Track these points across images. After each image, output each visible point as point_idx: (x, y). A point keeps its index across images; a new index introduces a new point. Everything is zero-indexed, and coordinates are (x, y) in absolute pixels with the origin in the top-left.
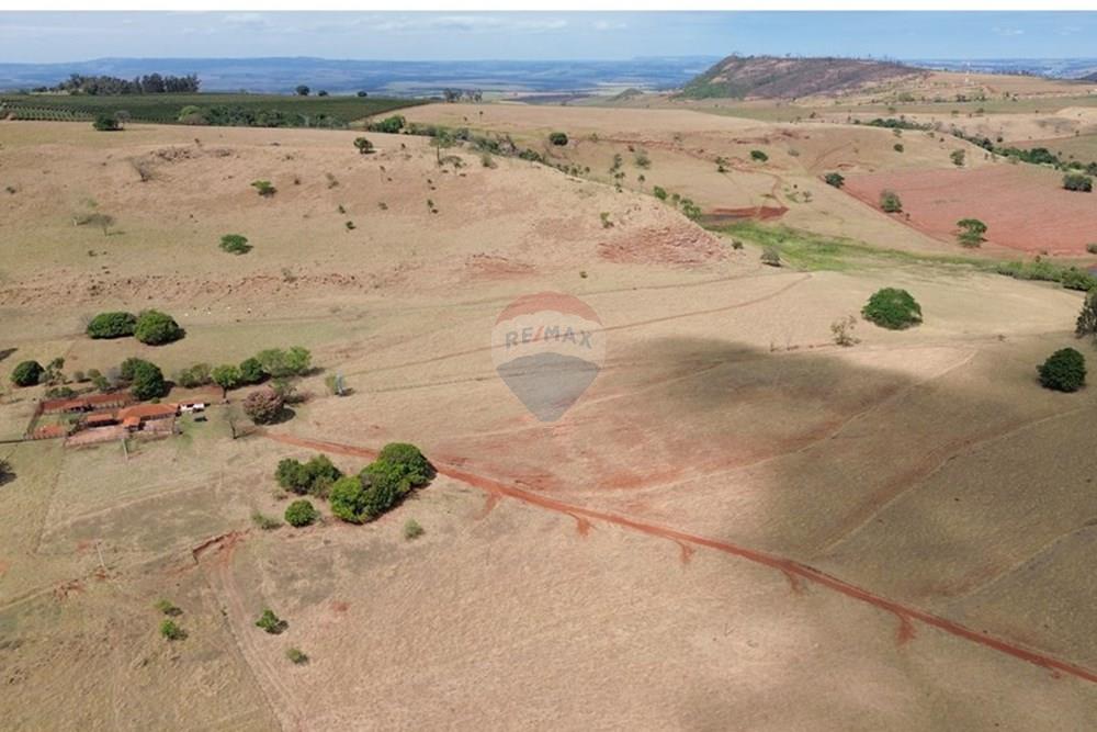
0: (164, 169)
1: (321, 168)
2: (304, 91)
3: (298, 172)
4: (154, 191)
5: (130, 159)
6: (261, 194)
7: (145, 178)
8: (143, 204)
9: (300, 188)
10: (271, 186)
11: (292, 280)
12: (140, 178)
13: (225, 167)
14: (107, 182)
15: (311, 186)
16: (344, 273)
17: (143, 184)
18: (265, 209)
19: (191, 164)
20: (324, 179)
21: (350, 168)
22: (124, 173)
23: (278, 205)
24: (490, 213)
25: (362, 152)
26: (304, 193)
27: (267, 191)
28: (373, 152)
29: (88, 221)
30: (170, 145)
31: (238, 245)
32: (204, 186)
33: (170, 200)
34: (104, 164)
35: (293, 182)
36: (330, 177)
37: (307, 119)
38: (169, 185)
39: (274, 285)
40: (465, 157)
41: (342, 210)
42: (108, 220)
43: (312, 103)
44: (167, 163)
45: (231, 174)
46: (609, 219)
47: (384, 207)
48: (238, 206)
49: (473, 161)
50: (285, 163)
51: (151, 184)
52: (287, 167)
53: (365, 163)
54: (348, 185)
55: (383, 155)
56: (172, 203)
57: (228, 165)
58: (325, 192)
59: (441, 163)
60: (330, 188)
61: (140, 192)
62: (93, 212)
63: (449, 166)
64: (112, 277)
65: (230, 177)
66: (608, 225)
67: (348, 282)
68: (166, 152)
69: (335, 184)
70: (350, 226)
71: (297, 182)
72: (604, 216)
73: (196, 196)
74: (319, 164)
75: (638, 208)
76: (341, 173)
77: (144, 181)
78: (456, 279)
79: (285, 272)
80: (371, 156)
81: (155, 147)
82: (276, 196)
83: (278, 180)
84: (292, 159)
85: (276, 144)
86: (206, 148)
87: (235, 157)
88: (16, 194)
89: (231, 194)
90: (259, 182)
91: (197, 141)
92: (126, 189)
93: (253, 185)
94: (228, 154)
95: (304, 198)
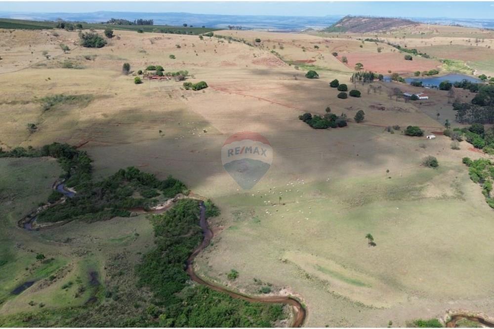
0: (156, 41)
1: (191, 43)
2: (186, 25)
3: (186, 43)
4: (154, 46)
5: (149, 39)
6: (177, 47)
7: (152, 43)
8: (152, 48)
9: (186, 47)
11: (184, 64)
14: (144, 44)
15: (188, 46)
16: (195, 63)
18: (178, 50)
19: (162, 40)
20: (192, 45)
21: (197, 42)
23: (181, 50)
24: (228, 53)
25: (201, 39)
27: (179, 47)
28: (203, 39)
29: (141, 52)
30: (157, 36)
31: (173, 57)
32: (165, 45)
34: (143, 40)
36: (193, 44)
37: (187, 33)
39: (180, 65)
40: (225, 41)
41: (195, 52)
42: (145, 52)
43: (188, 28)
46: (255, 55)
47: (205, 51)
48: (172, 50)
49: (226, 42)
52: (183, 42)
53: (202, 41)
54: (197, 46)
55: (205, 40)
56: (158, 49)
57: (170, 41)
58: (191, 47)
59: (219, 42)
61: (151, 46)
62: (142, 50)
63: (221, 43)
64: (149, 62)
65: (171, 43)
66: (255, 57)
67: (195, 65)
69: (194, 46)
70: (197, 55)
71: (185, 45)
72: (254, 54)
73: (163, 47)
75: (263, 53)
76: (195, 44)
78: (219, 65)
79: (183, 62)
81: (154, 37)
82: (181, 48)
83: (182, 45)
84: (185, 40)
85: (181, 37)
86: (165, 37)
87: (172, 39)
88: (125, 45)
89: (171, 47)
90: (177, 45)
91: (163, 35)
92: (149, 45)
93: (175, 46)
94: (170, 39)
95: (187, 49)
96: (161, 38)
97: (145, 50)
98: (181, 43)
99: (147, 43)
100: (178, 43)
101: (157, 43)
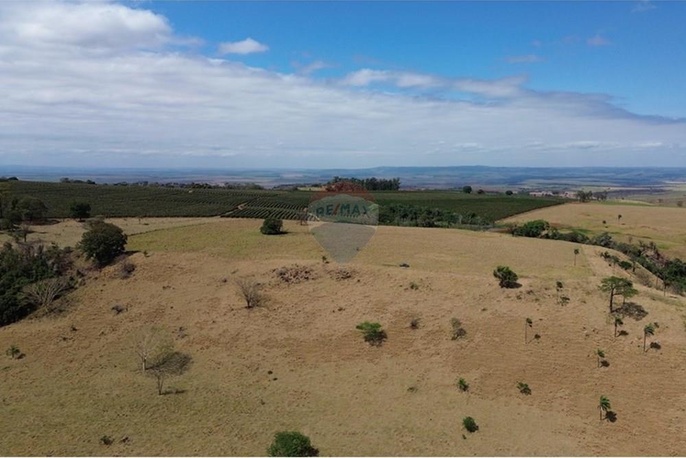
0: (284, 295)
1: (447, 305)
3: (419, 309)
4: (254, 324)
6: (367, 339)
7: (253, 302)
9: (420, 333)
10: (380, 330)
12: (246, 304)
13: (340, 294)
14: (214, 304)
15: (428, 334)
17: (245, 312)
19: (307, 287)
20: (448, 327)
21: (484, 310)
23: (384, 358)
25: (502, 285)
26: (419, 346)
27: (375, 336)
28: (518, 286)
30: (296, 262)
32: (309, 320)
33: (263, 338)
34: (225, 281)
35: (408, 324)
36: (456, 323)
38: (272, 314)
44: (284, 284)
45: (343, 305)
48: (334, 357)
50: (407, 294)
51: (254, 312)
54: (478, 338)
55: (529, 292)
57: (346, 292)
58: (447, 344)
60: (454, 339)
65: (340, 310)
68: (287, 271)
69: (461, 333)
71: (414, 326)
73: (295, 334)
74: (446, 298)
76: (471, 316)
77: (249, 307)
80: (513, 292)
81: (282, 263)
82: (387, 344)
83: (393, 320)
84: (417, 289)
85: (404, 265)
86: (331, 266)
87: (356, 280)
88: (121, 315)
89: (332, 335)
90: (367, 324)
91: (324, 258)
92: (226, 318)
93: (358, 327)
94: (349, 277)
95: (418, 352)
96: (306, 274)
97: (193, 351)
98: (395, 308)
99: (223, 303)
100: (381, 308)
101: (278, 303)
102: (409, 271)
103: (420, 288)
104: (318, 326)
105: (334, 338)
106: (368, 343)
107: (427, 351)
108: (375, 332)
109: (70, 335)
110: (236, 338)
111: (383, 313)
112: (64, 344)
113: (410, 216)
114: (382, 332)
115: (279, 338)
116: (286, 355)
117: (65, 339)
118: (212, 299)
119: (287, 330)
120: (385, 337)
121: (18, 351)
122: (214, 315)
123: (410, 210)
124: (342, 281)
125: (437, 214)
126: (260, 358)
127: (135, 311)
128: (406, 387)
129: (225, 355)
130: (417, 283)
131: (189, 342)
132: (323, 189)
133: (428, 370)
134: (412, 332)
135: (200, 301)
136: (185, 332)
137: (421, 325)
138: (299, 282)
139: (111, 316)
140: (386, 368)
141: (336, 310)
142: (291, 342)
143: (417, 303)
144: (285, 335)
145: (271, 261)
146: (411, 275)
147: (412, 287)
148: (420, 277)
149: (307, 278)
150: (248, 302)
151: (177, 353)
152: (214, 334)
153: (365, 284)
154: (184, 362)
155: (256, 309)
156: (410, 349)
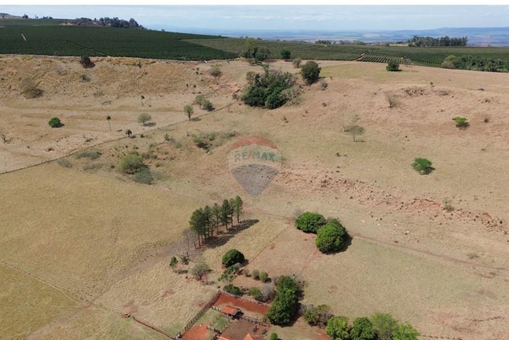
0: (407, 101)
3: (489, 113)
4: (394, 115)
6: (457, 126)
7: (392, 105)
9: (488, 125)
10: (466, 121)
12: (389, 105)
13: (441, 103)
14: (371, 105)
15: (495, 125)
17: (389, 109)
19: (422, 98)
22: (381, 101)
23: (468, 135)
26: (489, 130)
27: (463, 125)
30: (415, 85)
32: (424, 115)
33: (400, 122)
34: (375, 94)
35: (483, 120)
38: (403, 112)
44: (409, 97)
45: (443, 109)
48: (439, 133)
50: (483, 104)
51: (394, 110)
52: (483, 109)
56: (400, 125)
57: (445, 102)
65: (442, 111)
68: (410, 90)
71: (486, 121)
73: (416, 121)
74: (508, 108)
77: (391, 107)
81: (406, 86)
82: (469, 130)
83: (474, 117)
84: (489, 102)
85: (482, 89)
86: (435, 88)
87: (451, 96)
88: (326, 107)
89: (438, 123)
90: (459, 118)
91: (432, 83)
92: (379, 111)
93: (453, 119)
94: (447, 94)
95: (488, 134)
96: (421, 92)
97: (364, 126)
98: (475, 111)
99: (376, 105)
100: (467, 111)
101: (406, 106)
102: (484, 93)
103: (491, 102)
104: (430, 118)
105: (439, 125)
106: (458, 128)
107: (494, 134)
108: (463, 122)
109: (306, 114)
110: (385, 121)
111: (467, 114)
112: (304, 118)
113: (477, 64)
114: (467, 123)
115: (408, 123)
116: (412, 131)
117: (304, 116)
118: (370, 102)
119: (412, 119)
120: (469, 126)
121: (286, 119)
122: (372, 110)
123: (477, 60)
124: (443, 97)
125: (499, 63)
126: (399, 131)
127: (333, 106)
128: (480, 149)
129: (381, 128)
130: (489, 99)
131: (361, 122)
132: (407, 45)
133: (494, 142)
134: (485, 124)
135: (364, 103)
136: (359, 117)
137: (491, 121)
138: (418, 96)
139: (322, 108)
140: (469, 140)
141: (440, 111)
142: (414, 125)
143: (489, 110)
144: (411, 122)
145: (400, 84)
146: (485, 94)
147: (486, 101)
148: (492, 96)
149: (422, 94)
150: (391, 104)
151: (356, 126)
152: (373, 119)
153: (457, 98)
154: (361, 130)
155: (394, 108)
156: (483, 132)
